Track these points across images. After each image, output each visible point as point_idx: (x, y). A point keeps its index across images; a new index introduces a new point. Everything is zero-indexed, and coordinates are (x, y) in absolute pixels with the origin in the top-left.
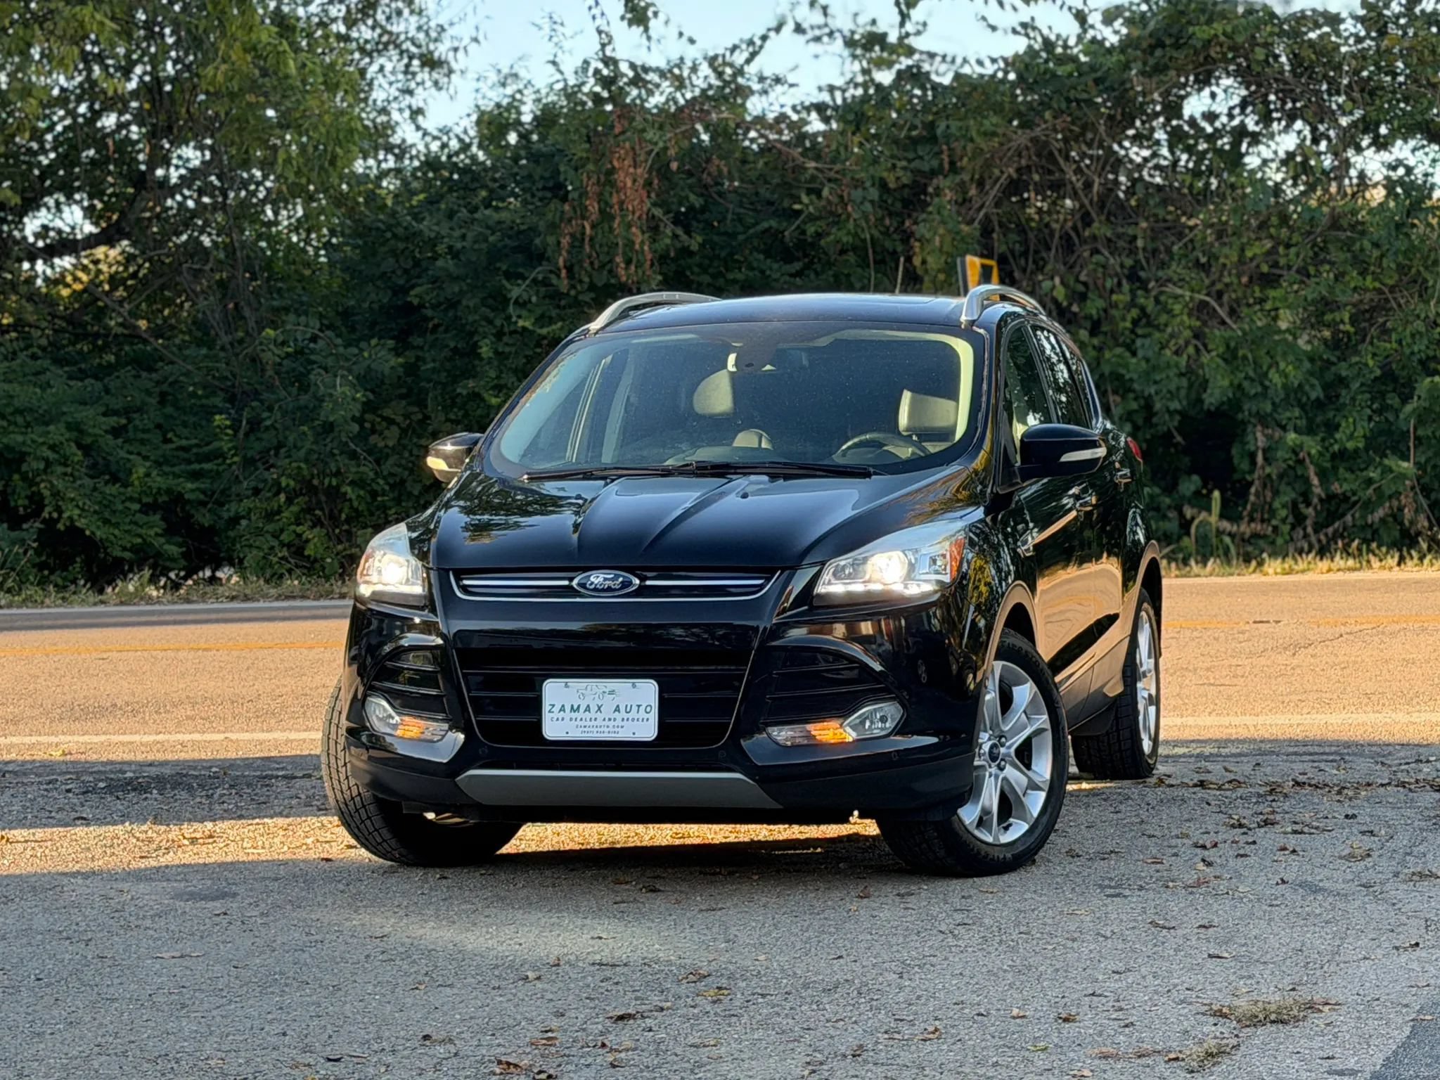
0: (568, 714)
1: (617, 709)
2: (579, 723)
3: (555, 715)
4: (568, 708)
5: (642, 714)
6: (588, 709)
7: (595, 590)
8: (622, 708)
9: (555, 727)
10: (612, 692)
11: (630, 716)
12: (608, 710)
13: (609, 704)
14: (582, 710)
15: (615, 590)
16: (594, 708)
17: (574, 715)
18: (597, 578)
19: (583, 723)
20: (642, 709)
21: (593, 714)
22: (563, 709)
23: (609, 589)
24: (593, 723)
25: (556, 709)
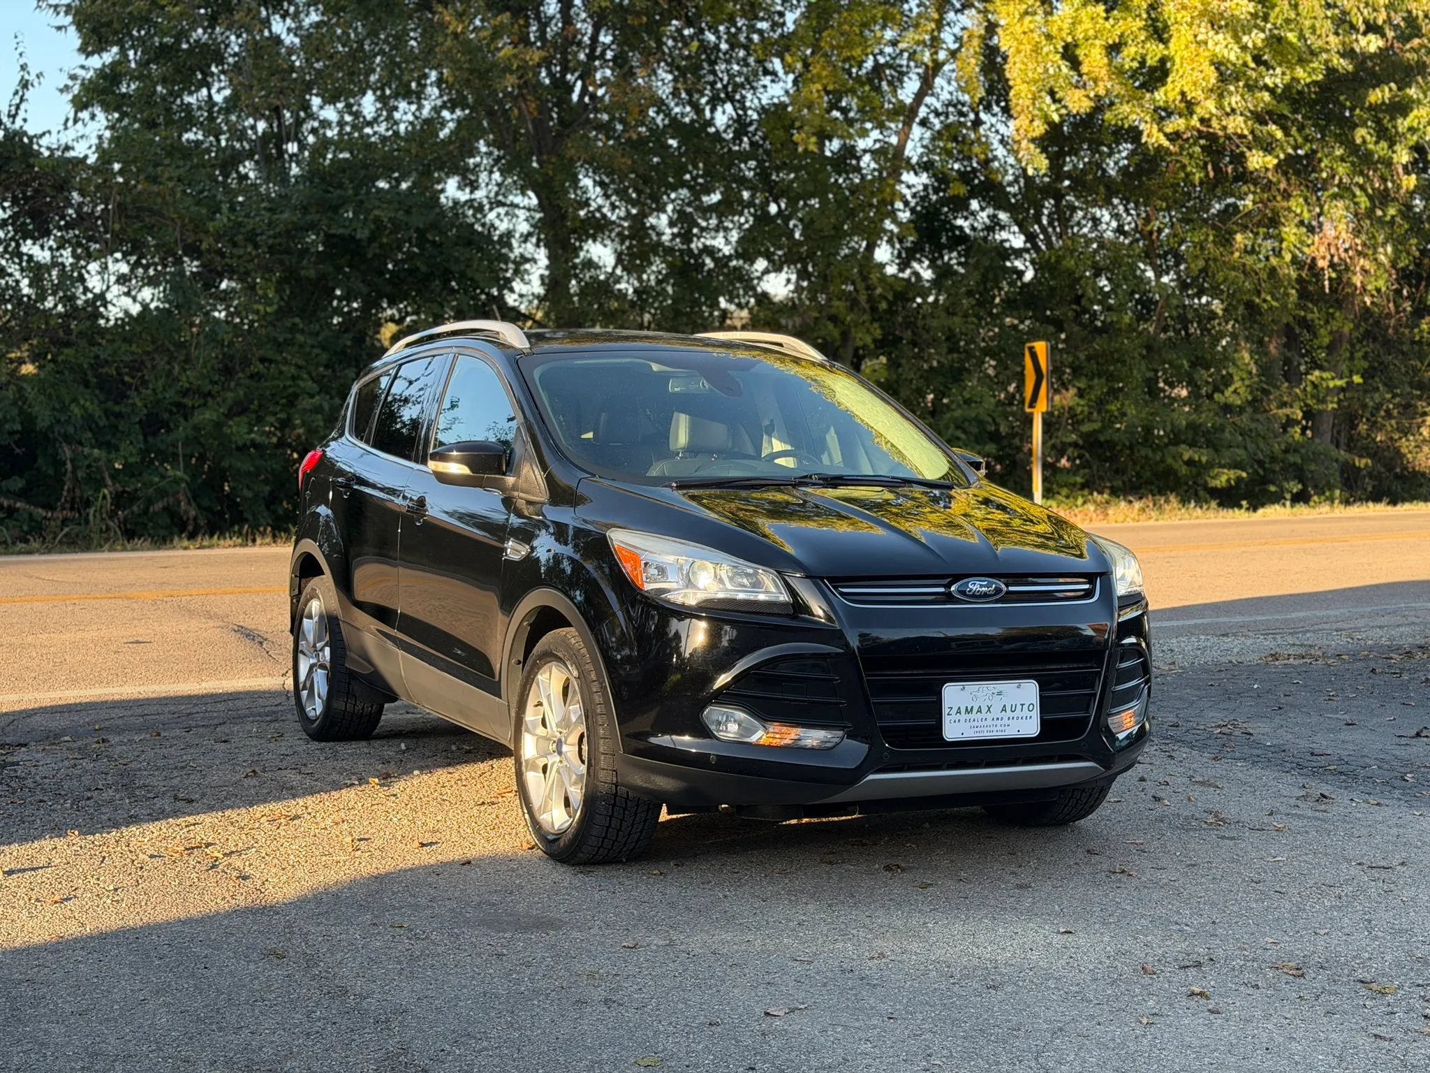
0: (963, 716)
1: (1004, 709)
2: (973, 724)
3: (953, 717)
4: (963, 711)
5: (1026, 712)
6: (979, 711)
7: (974, 596)
8: (1008, 709)
9: (954, 730)
10: (1000, 693)
11: (1015, 715)
12: (996, 711)
13: (997, 706)
14: (975, 710)
15: (991, 596)
16: (984, 709)
17: (968, 716)
18: (975, 586)
19: (976, 724)
20: (1025, 707)
21: (984, 715)
22: (959, 712)
23: (985, 595)
24: (984, 723)
25: (954, 711)
